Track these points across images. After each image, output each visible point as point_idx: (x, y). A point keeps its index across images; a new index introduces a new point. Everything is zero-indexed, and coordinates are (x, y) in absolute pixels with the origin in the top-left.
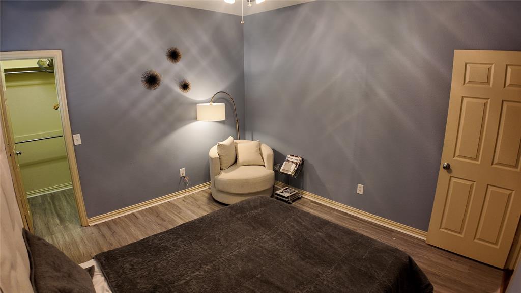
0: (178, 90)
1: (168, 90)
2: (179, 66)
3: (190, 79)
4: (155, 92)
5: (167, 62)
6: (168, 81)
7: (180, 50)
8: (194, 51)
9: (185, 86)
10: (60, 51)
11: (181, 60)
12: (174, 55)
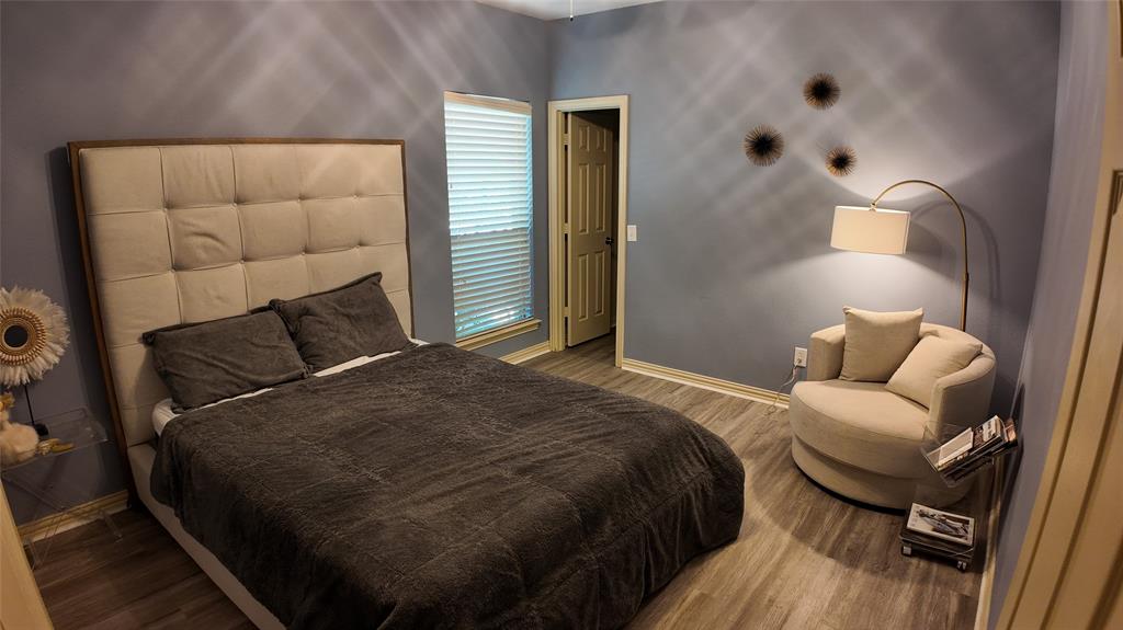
0: (824, 169)
1: (800, 169)
2: (833, 115)
3: (856, 145)
4: (770, 170)
5: (805, 108)
6: (804, 150)
7: (840, 80)
8: (880, 76)
9: (841, 162)
10: (626, 97)
11: (840, 100)
12: (822, 92)
